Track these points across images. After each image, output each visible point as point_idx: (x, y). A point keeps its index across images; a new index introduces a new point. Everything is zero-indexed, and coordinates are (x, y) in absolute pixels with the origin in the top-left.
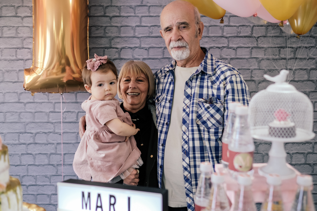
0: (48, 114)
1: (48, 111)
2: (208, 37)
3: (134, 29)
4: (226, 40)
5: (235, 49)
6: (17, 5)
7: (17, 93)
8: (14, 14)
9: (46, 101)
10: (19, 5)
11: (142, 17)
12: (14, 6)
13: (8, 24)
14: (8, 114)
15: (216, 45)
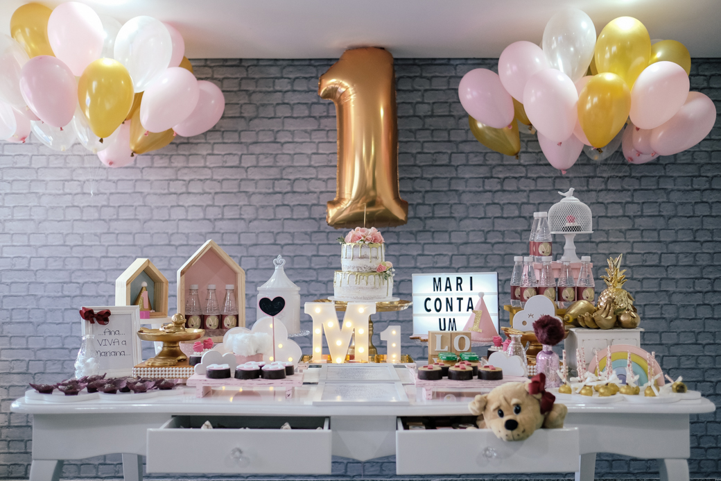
0: (309, 259)
1: (310, 254)
2: (503, 165)
3: (414, 156)
4: (524, 169)
5: (535, 179)
6: (276, 129)
7: (273, 232)
8: (272, 139)
9: (308, 242)
10: (279, 129)
11: (424, 142)
12: (273, 131)
13: (266, 151)
14: (261, 259)
15: (512, 175)
